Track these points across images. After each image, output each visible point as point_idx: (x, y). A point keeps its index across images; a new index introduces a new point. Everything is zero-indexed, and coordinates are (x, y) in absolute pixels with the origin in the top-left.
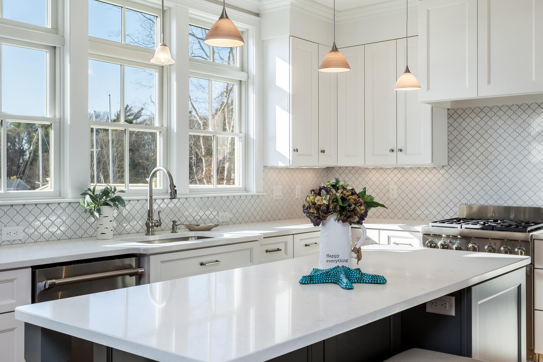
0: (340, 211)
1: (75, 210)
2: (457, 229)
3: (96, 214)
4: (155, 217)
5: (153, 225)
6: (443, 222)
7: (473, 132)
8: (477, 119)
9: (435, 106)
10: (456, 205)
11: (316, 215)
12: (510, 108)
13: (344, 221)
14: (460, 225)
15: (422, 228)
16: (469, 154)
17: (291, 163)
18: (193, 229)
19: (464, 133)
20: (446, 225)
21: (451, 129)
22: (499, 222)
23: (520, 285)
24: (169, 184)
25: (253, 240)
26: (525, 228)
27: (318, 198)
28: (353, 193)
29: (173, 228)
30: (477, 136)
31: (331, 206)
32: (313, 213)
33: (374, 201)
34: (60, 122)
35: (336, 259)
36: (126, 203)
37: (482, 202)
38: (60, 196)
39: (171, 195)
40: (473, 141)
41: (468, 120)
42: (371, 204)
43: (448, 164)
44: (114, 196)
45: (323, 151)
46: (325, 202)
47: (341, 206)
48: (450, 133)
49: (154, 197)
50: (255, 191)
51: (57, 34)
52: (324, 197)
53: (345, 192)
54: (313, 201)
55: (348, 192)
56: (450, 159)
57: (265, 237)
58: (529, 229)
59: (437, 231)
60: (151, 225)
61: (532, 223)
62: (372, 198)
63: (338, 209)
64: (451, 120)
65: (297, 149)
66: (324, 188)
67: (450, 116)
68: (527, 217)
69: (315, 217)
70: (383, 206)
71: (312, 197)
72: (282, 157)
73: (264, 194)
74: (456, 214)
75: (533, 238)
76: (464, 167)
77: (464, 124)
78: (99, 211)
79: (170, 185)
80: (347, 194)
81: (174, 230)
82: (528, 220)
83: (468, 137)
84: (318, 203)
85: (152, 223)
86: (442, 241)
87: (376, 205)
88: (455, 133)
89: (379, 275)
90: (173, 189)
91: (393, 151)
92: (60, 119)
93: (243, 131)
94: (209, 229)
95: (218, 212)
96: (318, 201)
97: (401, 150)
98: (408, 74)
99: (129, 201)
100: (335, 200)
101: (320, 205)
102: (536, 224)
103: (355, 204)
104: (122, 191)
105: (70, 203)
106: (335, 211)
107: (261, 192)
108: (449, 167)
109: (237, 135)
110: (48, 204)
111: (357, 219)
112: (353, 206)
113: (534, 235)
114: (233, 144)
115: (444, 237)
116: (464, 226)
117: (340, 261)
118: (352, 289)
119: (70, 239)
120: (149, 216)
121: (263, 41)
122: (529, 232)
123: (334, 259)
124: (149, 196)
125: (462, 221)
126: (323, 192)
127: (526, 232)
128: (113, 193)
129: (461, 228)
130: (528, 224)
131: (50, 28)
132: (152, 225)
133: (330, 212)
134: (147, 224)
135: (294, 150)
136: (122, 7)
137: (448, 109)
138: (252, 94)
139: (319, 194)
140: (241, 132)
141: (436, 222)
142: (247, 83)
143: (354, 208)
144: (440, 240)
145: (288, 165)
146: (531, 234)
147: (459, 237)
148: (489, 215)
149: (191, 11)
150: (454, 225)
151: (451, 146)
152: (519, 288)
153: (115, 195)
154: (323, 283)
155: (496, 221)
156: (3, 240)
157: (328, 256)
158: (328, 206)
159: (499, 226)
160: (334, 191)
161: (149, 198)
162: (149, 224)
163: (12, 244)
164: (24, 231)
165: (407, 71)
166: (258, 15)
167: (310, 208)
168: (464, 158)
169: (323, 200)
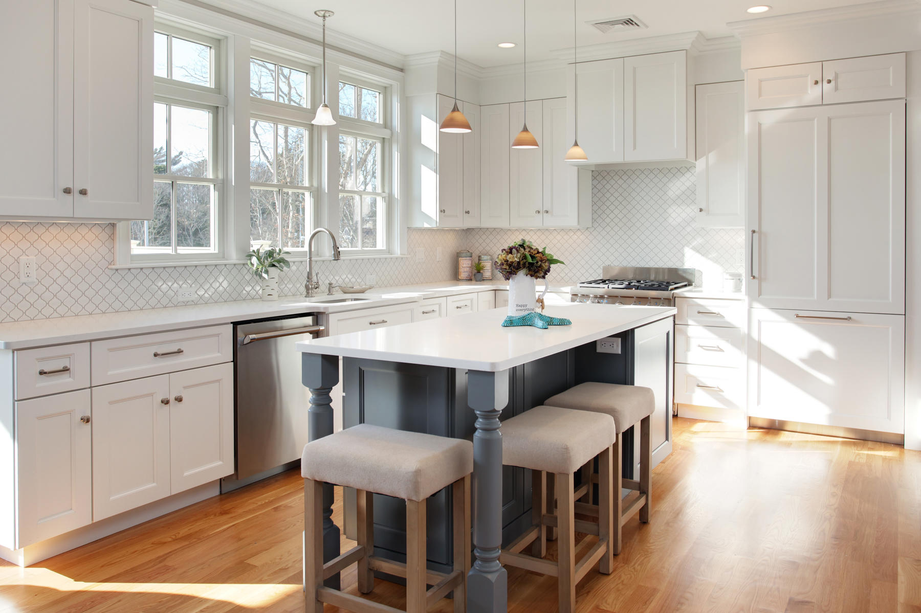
0: (528, 267)
1: (230, 272)
2: (603, 289)
3: (265, 275)
4: (314, 279)
5: (313, 286)
6: (590, 283)
7: (616, 194)
8: (620, 182)
9: (581, 169)
10: (599, 267)
11: (509, 271)
12: (652, 172)
13: (532, 276)
14: (607, 285)
15: (571, 289)
16: (612, 216)
17: (438, 225)
18: (347, 291)
19: (608, 195)
20: (593, 285)
21: (596, 191)
22: (642, 282)
23: (669, 332)
24: (333, 245)
25: (412, 301)
26: (668, 287)
27: (510, 255)
28: (538, 252)
29: (329, 290)
30: (620, 199)
31: (522, 263)
32: (506, 269)
33: (554, 258)
34: (223, 183)
35: (525, 308)
36: (291, 264)
37: (625, 264)
38: (224, 257)
39: (335, 257)
40: (616, 203)
41: (612, 182)
42: (552, 261)
43: (593, 226)
44: (278, 258)
45: (468, 212)
46: (517, 260)
47: (529, 263)
48: (594, 195)
49: (313, 259)
50: (399, 253)
51: (220, 94)
52: (515, 255)
53: (532, 251)
54: (505, 258)
55: (534, 250)
56: (594, 220)
57: (424, 298)
58: (671, 287)
59: (585, 291)
60: (310, 287)
61: (673, 283)
62: (552, 256)
63: (527, 265)
64: (595, 182)
65: (444, 210)
66: (515, 247)
67: (594, 178)
68: (666, 278)
69: (507, 272)
70: (562, 263)
71: (504, 256)
72: (427, 218)
73: (407, 256)
74: (599, 275)
75: (674, 296)
76: (608, 229)
77: (608, 187)
78: (267, 272)
79: (334, 247)
80: (534, 253)
81: (330, 293)
82: (668, 281)
83: (612, 199)
84: (510, 260)
85: (312, 285)
86: (590, 301)
87: (556, 261)
88: (600, 195)
89: (565, 318)
90: (337, 250)
91: (539, 212)
92: (223, 180)
93: (387, 190)
94: (363, 292)
95: (365, 275)
96: (510, 258)
97: (547, 212)
98: (576, 147)
99: (294, 262)
100: (525, 257)
101: (512, 262)
102: (676, 284)
103: (541, 261)
104: (287, 253)
105: (235, 265)
106: (524, 267)
107: (405, 255)
108: (593, 229)
109: (378, 194)
110: (216, 266)
111: (542, 274)
112: (540, 263)
113: (676, 293)
114: (374, 204)
115: (592, 297)
116: (611, 286)
117: (528, 310)
118: (547, 328)
119: (235, 300)
120: (308, 278)
121: (407, 97)
122: (672, 290)
123: (523, 308)
124: (308, 257)
125: (607, 282)
126: (514, 250)
127: (668, 290)
128: (279, 254)
129: (608, 288)
130: (668, 284)
131: (214, 87)
132: (312, 288)
133: (520, 268)
134: (307, 287)
135: (441, 211)
136: (276, 65)
137: (593, 171)
138: (396, 152)
139: (511, 253)
140: (384, 192)
141: (584, 283)
142: (390, 140)
143: (541, 264)
144: (588, 300)
145: (435, 226)
146: (673, 292)
147: (606, 296)
148: (631, 276)
149: (342, 68)
150: (601, 285)
151: (596, 208)
152: (668, 334)
153: (280, 257)
154: (521, 326)
155: (639, 282)
156: (179, 301)
157: (517, 305)
158: (519, 263)
159: (643, 285)
160: (522, 249)
161: (308, 260)
162: (308, 285)
163: (186, 305)
164: (196, 292)
165: (576, 144)
166: (402, 70)
167: (503, 265)
168: (608, 220)
169: (515, 258)
